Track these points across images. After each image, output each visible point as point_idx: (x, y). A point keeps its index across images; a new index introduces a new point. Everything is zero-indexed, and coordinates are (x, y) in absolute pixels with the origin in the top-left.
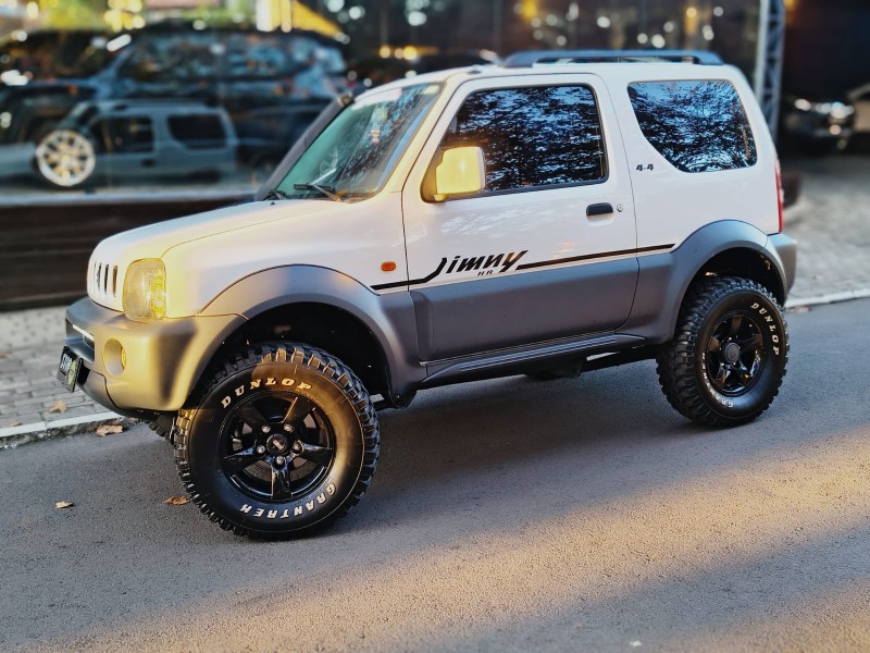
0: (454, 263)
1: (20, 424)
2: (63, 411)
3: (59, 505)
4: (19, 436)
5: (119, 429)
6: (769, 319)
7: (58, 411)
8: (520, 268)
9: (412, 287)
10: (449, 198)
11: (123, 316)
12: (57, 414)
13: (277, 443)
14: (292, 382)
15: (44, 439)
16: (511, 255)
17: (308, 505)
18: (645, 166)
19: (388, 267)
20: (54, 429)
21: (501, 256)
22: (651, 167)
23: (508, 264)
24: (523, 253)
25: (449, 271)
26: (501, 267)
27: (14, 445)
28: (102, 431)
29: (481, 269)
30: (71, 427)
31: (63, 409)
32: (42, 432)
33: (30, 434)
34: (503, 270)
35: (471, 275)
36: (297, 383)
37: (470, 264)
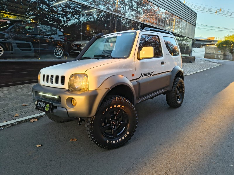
0: (143, 74)
1: (7, 121)
2: (18, 116)
3: (38, 146)
4: (8, 125)
5: (36, 120)
6: (183, 85)
7: (17, 116)
8: (153, 75)
9: (137, 80)
10: (143, 59)
11: (68, 90)
12: (16, 117)
13: (114, 123)
14: (120, 106)
15: (15, 125)
16: (151, 72)
17: (122, 138)
19: (133, 75)
20: (18, 122)
22: (168, 54)
23: (151, 75)
24: (153, 72)
25: (142, 76)
26: (150, 75)
27: (7, 127)
28: (32, 121)
29: (147, 76)
30: (23, 120)
31: (18, 115)
32: (14, 123)
33: (11, 124)
35: (146, 77)
36: (121, 106)
37: (146, 74)
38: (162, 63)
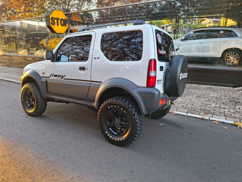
0: (53, 75)
6: (115, 106)
8: (64, 79)
9: (47, 78)
16: (63, 76)
18: (97, 58)
19: (44, 73)
21: (61, 75)
22: (98, 58)
23: (62, 78)
24: (65, 76)
25: (52, 76)
26: (61, 78)
29: (57, 77)
34: (61, 79)
35: (56, 78)
37: (56, 76)
38: (82, 69)
